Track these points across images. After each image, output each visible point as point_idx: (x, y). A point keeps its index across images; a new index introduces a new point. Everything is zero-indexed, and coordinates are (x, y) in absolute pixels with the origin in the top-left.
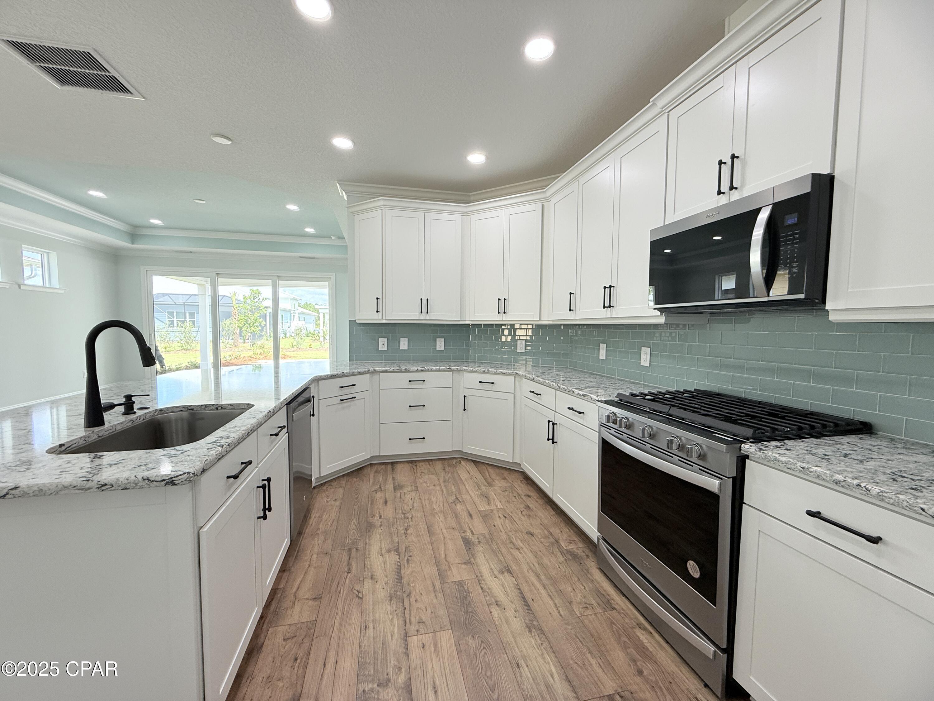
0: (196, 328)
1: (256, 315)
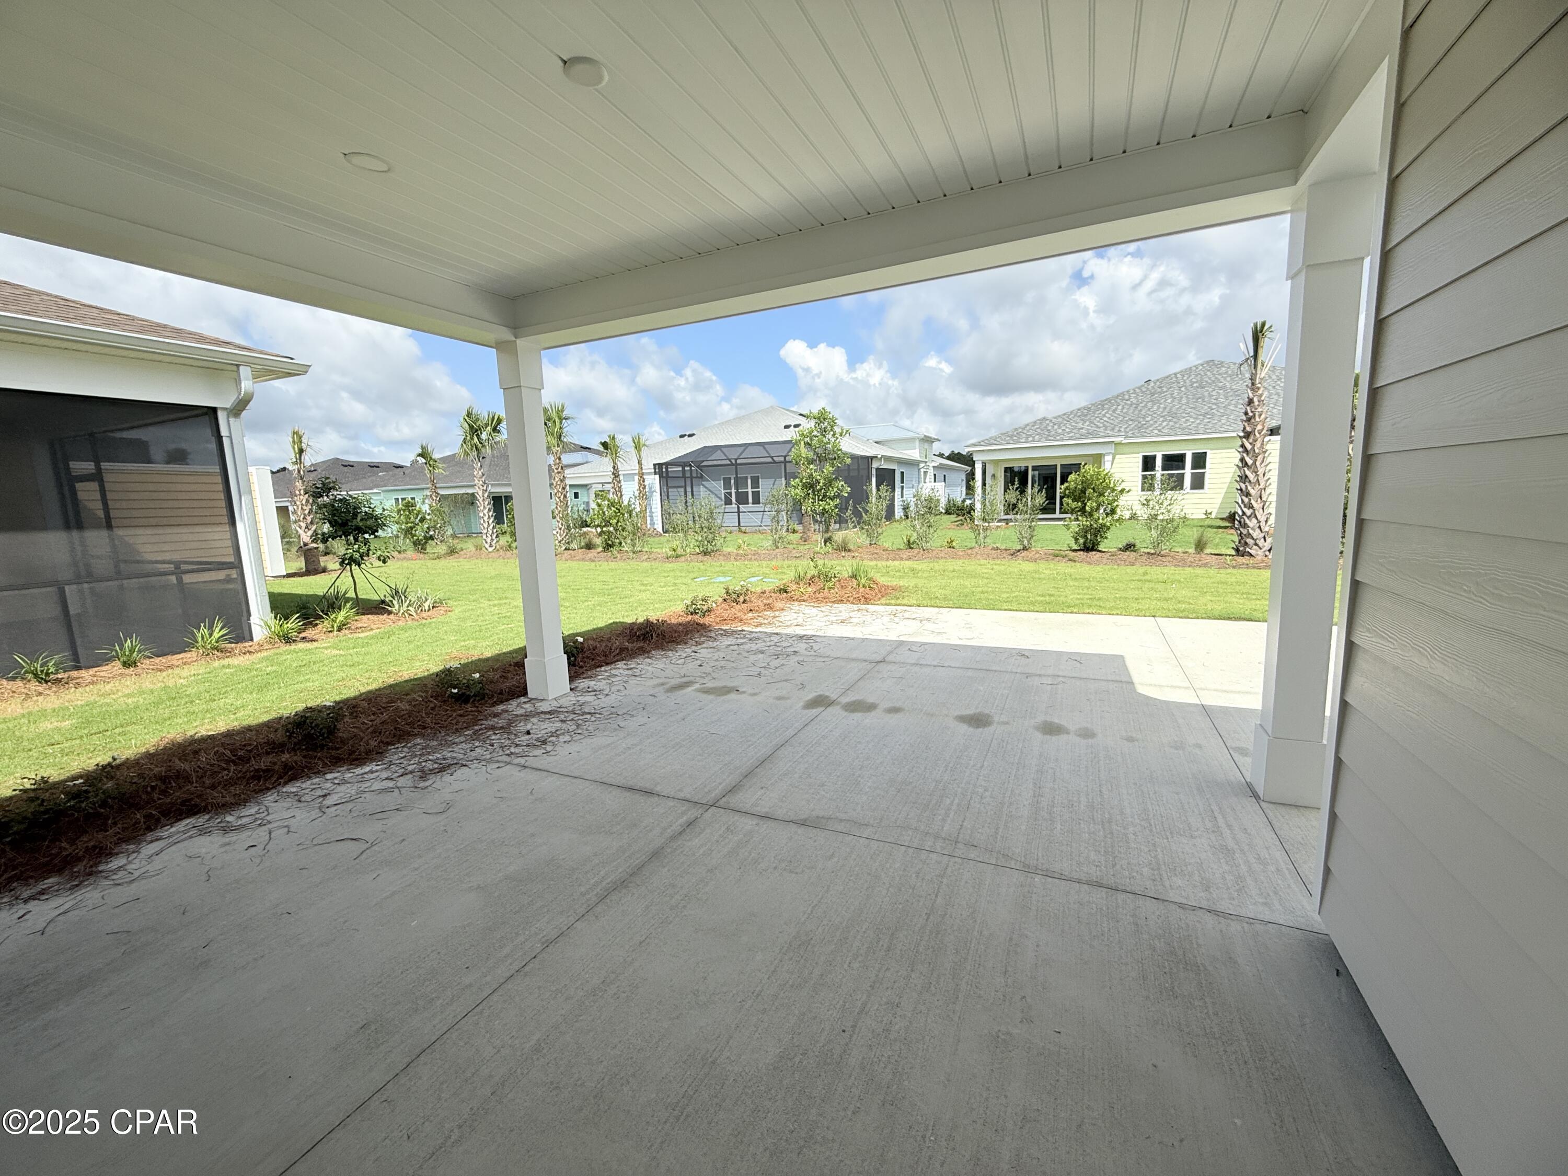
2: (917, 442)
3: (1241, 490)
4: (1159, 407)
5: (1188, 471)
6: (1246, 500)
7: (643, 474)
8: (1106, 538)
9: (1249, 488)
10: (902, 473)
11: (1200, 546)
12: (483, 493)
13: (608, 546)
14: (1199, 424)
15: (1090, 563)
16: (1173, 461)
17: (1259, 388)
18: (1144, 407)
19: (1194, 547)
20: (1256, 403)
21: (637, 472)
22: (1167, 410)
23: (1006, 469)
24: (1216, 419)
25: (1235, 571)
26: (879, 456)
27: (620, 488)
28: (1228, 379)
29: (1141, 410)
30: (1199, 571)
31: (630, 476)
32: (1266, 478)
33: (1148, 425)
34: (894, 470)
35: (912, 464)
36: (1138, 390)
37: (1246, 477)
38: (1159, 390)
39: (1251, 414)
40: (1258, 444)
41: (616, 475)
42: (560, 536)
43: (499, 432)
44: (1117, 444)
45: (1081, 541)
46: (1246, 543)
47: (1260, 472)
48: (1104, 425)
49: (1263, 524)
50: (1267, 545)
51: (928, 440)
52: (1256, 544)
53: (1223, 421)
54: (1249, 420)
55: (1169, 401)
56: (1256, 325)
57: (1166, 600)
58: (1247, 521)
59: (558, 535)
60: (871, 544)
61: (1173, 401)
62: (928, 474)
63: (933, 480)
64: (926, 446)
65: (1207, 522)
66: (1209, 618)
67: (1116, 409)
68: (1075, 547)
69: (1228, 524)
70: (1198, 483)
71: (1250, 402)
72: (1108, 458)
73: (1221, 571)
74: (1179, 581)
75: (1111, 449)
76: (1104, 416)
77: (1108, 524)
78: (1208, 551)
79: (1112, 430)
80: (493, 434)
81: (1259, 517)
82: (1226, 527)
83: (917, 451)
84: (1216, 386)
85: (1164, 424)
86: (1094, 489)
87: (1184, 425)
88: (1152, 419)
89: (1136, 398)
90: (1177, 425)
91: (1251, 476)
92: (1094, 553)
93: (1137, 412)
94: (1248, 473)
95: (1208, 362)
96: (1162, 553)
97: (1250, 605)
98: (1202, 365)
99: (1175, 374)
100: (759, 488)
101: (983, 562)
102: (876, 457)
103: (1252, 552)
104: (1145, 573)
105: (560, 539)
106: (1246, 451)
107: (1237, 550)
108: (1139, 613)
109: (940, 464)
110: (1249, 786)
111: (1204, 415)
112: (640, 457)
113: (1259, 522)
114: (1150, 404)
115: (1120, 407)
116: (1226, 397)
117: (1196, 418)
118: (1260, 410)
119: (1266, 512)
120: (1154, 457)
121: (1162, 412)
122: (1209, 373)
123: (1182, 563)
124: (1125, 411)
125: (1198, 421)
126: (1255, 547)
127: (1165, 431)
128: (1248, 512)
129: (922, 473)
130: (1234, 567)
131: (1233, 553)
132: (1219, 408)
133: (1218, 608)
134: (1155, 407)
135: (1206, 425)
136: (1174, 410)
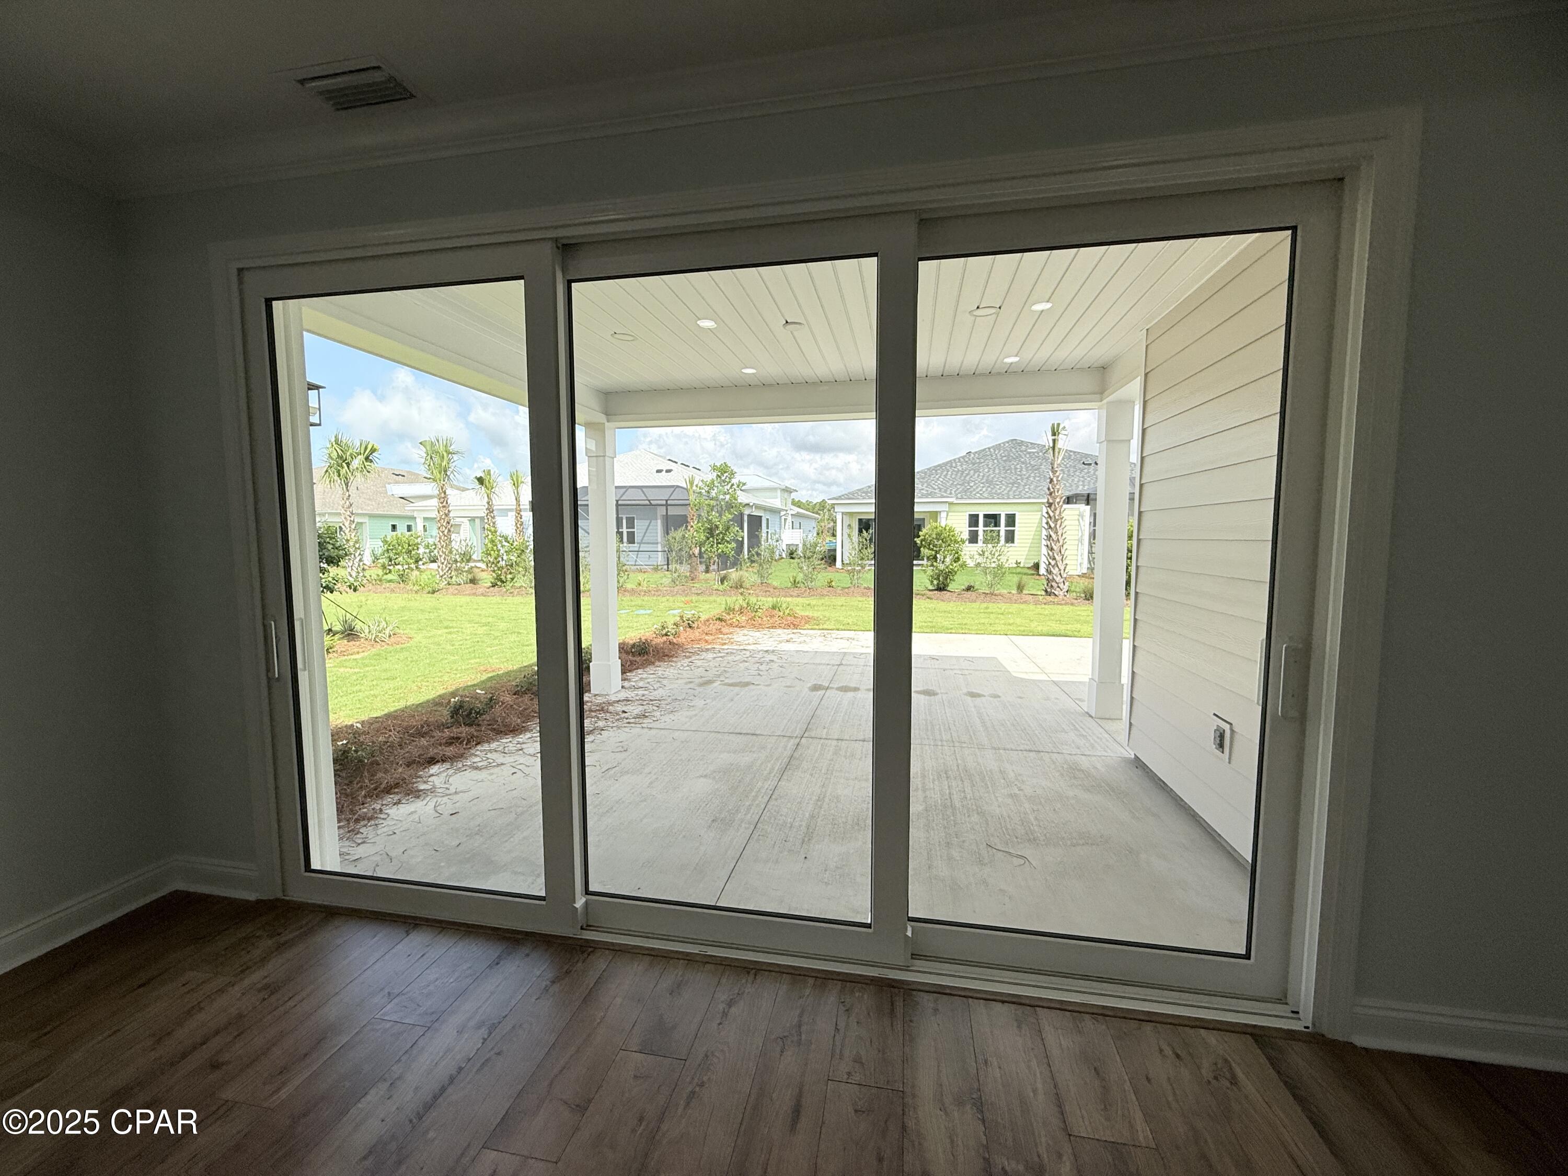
0: (636, 545)
1: (728, 516)
2: (779, 491)
3: (1047, 546)
4: (979, 475)
5: (1003, 528)
6: (1051, 553)
7: (520, 511)
8: (954, 580)
9: (1053, 544)
10: (768, 519)
11: (1020, 588)
12: (350, 523)
13: (499, 582)
14: (1009, 491)
15: (942, 600)
16: (993, 519)
17: (1056, 471)
18: (968, 474)
19: (1016, 589)
20: (1055, 482)
21: (515, 507)
22: (985, 478)
23: (860, 520)
24: (1021, 488)
25: (1046, 606)
26: (751, 504)
27: (494, 523)
28: (1028, 456)
29: (965, 477)
30: (1022, 606)
31: (504, 512)
32: (1063, 538)
33: (972, 489)
34: (761, 517)
35: (775, 511)
36: (962, 460)
37: (1051, 536)
38: (978, 461)
39: (1052, 490)
40: (1057, 512)
41: (490, 510)
42: (443, 570)
43: (371, 461)
44: (951, 504)
45: (935, 582)
46: (1052, 586)
47: (1060, 533)
48: (939, 488)
49: (1062, 572)
50: (1066, 588)
51: (788, 491)
52: (1058, 587)
53: (1027, 490)
54: (1051, 494)
55: (986, 470)
56: (1053, 425)
57: (1010, 624)
58: (1052, 569)
59: (440, 570)
60: (762, 583)
61: (989, 471)
62: (788, 521)
63: (791, 527)
64: (786, 495)
65: (1019, 570)
66: (1041, 635)
67: (947, 474)
68: (931, 587)
69: (1033, 572)
70: (1010, 538)
71: (1051, 481)
72: (943, 515)
73: (1038, 606)
74: (1012, 613)
75: (945, 507)
76: (938, 479)
77: (956, 569)
78: (1024, 592)
79: (945, 492)
80: (366, 464)
81: (1060, 566)
82: (1033, 574)
83: (779, 500)
84: (1019, 461)
85: (984, 489)
86: (942, 540)
87: (999, 491)
88: (975, 485)
89: (961, 466)
90: (994, 491)
91: (1054, 536)
92: (945, 592)
93: (963, 478)
94: (1052, 533)
95: (1012, 440)
96: (996, 592)
97: (1063, 627)
98: (1008, 442)
99: (989, 448)
100: (634, 528)
101: (860, 599)
102: (748, 504)
103: (1056, 593)
104: (987, 608)
105: (441, 574)
106: (1050, 517)
107: (1046, 591)
108: (996, 633)
109: (798, 513)
110: (1087, 713)
111: (1013, 484)
112: (518, 493)
113: (1060, 570)
114: (972, 472)
115: (950, 473)
116: (1027, 470)
117: (1007, 487)
118: (1058, 487)
119: (1064, 563)
120: (978, 515)
121: (982, 479)
122: (1013, 450)
123: (1010, 601)
124: (953, 476)
125: (1008, 489)
126: (1058, 589)
127: (986, 495)
128: (1053, 563)
129: (783, 521)
130: (1045, 604)
131: (1043, 593)
132: (1022, 479)
133: (1045, 629)
134: (976, 475)
135: (1014, 492)
136: (990, 478)
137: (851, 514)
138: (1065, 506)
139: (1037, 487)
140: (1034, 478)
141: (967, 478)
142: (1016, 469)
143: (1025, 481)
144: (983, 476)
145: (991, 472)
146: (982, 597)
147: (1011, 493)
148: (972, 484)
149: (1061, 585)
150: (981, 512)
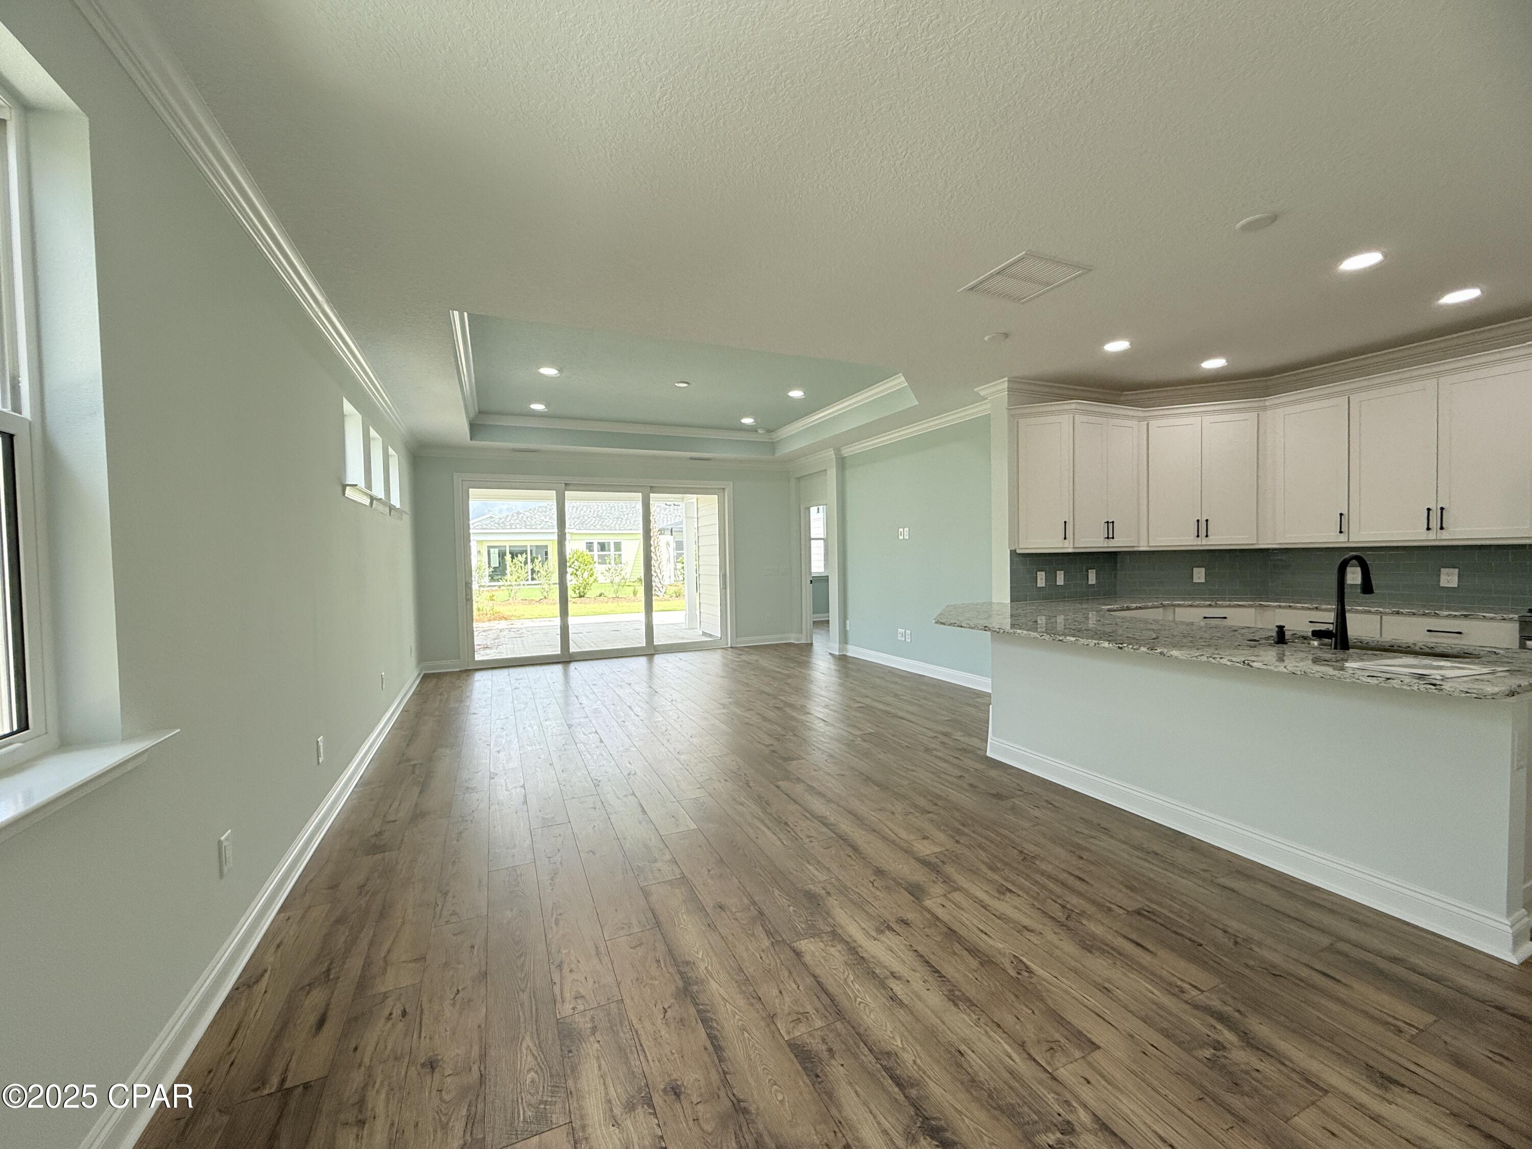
18: (582, 510)
45: (577, 592)
111: (618, 518)
132: (624, 515)
137: (481, 542)
138: (661, 537)
139: (635, 521)
140: (633, 514)
141: (582, 512)
142: (618, 507)
143: (626, 516)
144: (594, 511)
145: (600, 508)
146: (612, 600)
147: (617, 525)
148: (586, 518)
149: (661, 589)
150: (596, 541)
